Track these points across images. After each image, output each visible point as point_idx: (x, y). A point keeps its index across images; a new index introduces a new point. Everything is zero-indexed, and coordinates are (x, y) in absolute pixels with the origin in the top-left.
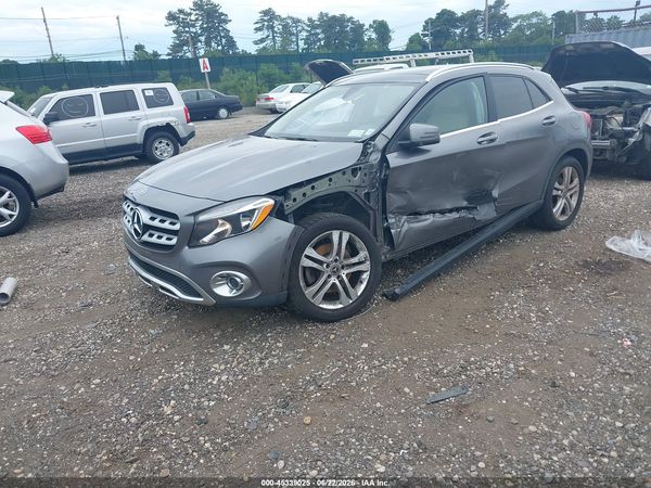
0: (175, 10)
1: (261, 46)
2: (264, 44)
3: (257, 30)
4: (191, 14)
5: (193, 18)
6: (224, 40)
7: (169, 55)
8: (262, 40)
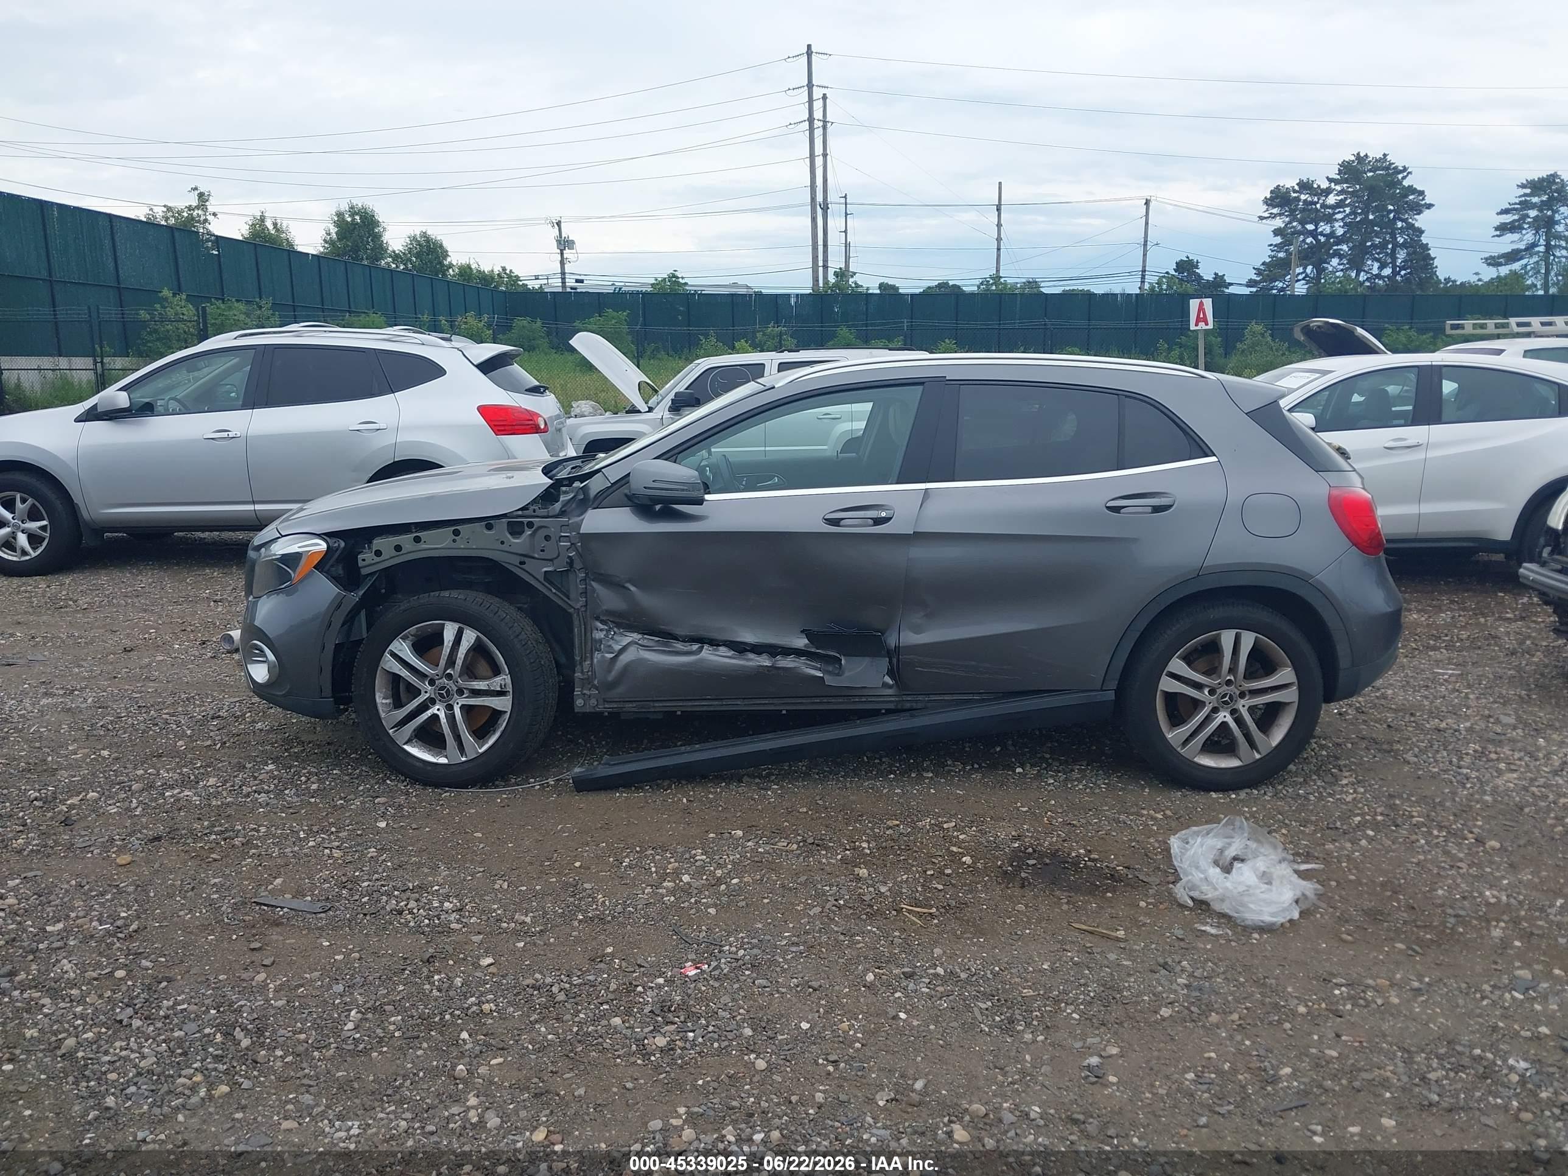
0: (1291, 183)
1: (1504, 271)
2: (1517, 266)
3: (1503, 229)
4: (1328, 192)
5: (1332, 200)
6: (1401, 255)
7: (1251, 283)
8: (1513, 256)
